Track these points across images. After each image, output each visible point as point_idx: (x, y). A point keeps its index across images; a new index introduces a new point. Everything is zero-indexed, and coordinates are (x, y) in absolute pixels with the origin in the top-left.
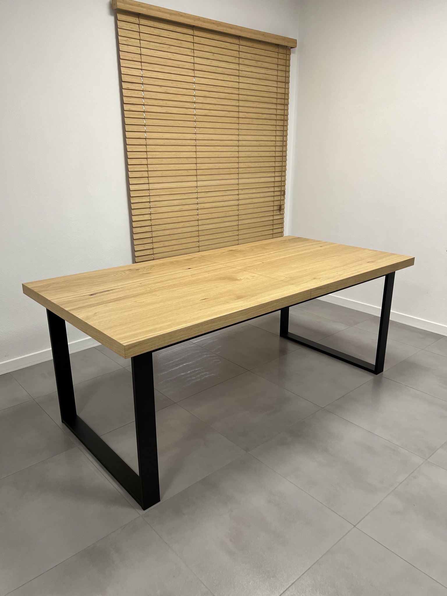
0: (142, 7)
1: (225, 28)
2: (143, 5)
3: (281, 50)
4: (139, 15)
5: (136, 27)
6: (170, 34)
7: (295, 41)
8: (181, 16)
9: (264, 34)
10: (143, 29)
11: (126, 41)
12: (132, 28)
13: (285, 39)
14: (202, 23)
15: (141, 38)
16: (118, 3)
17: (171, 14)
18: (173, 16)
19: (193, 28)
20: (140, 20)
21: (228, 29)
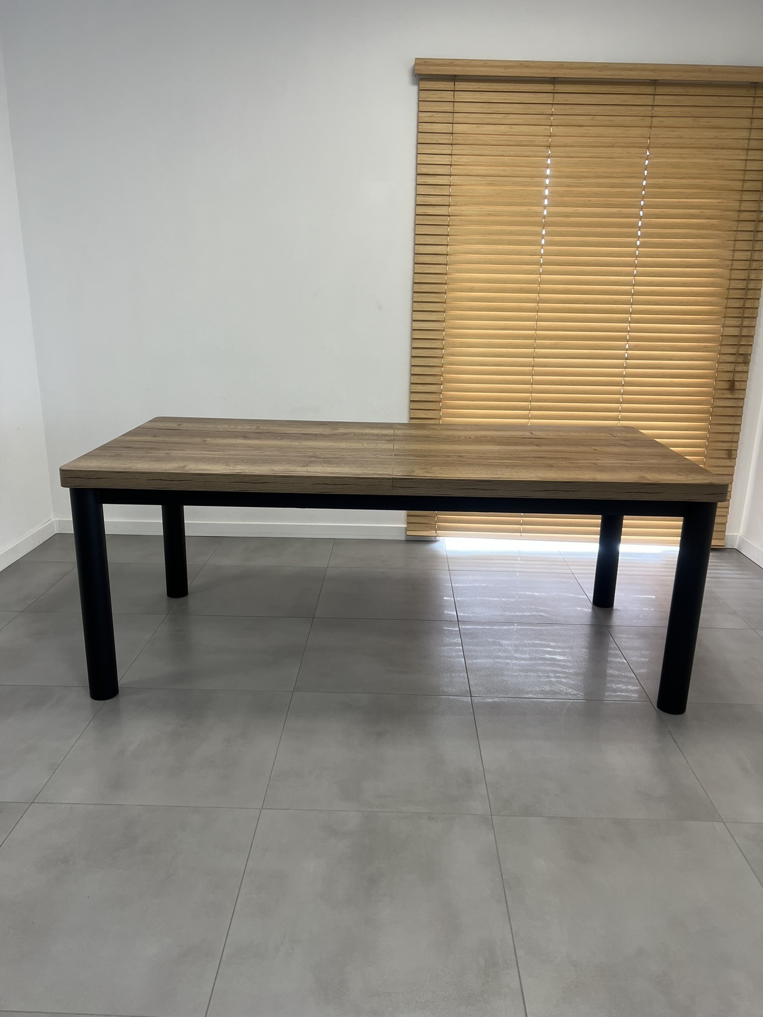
0: (455, 65)
1: (617, 72)
3: (761, 92)
4: (454, 78)
5: (449, 96)
6: (508, 96)
8: (527, 67)
9: (710, 69)
10: (460, 96)
11: (430, 117)
12: (440, 98)
14: (568, 71)
15: (456, 110)
16: (417, 67)
17: (506, 67)
18: (511, 70)
19: (554, 81)
20: (456, 83)
21: (623, 73)
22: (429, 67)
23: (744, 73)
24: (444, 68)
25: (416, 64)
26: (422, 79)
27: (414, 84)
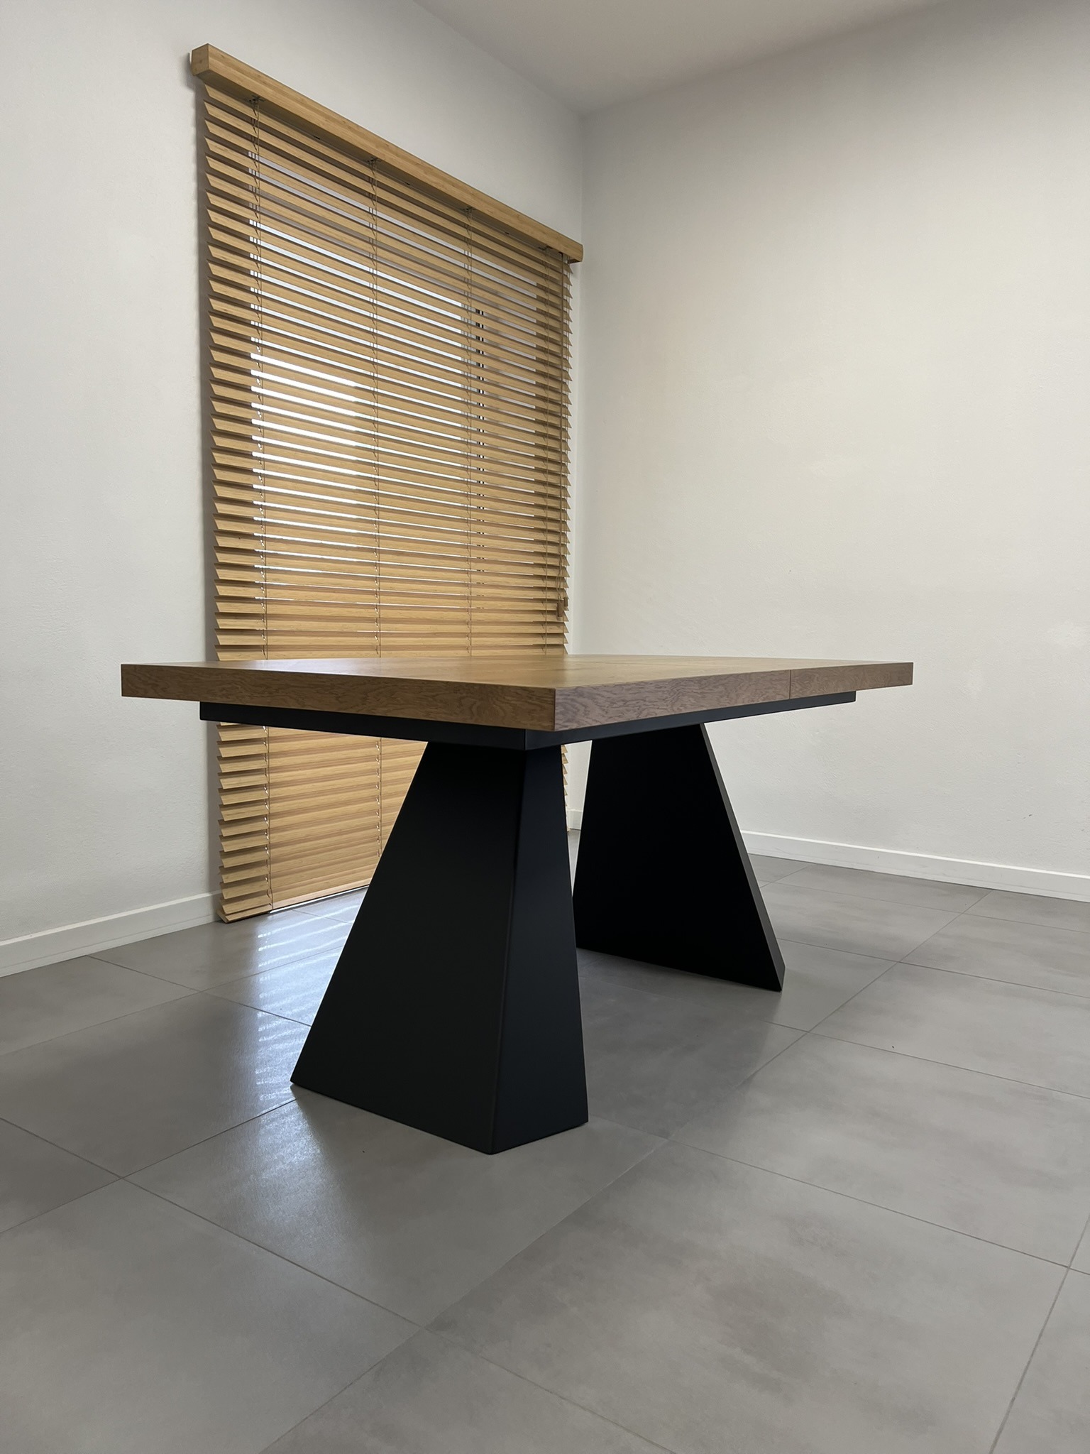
0: (264, 83)
1: (441, 182)
2: (268, 81)
5: (247, 127)
7: (579, 248)
8: (350, 128)
9: (519, 216)
12: (238, 125)
13: (559, 237)
14: (394, 157)
16: (211, 60)
18: (332, 124)
19: (372, 161)
21: (446, 185)
22: (228, 67)
23: (544, 233)
24: (247, 78)
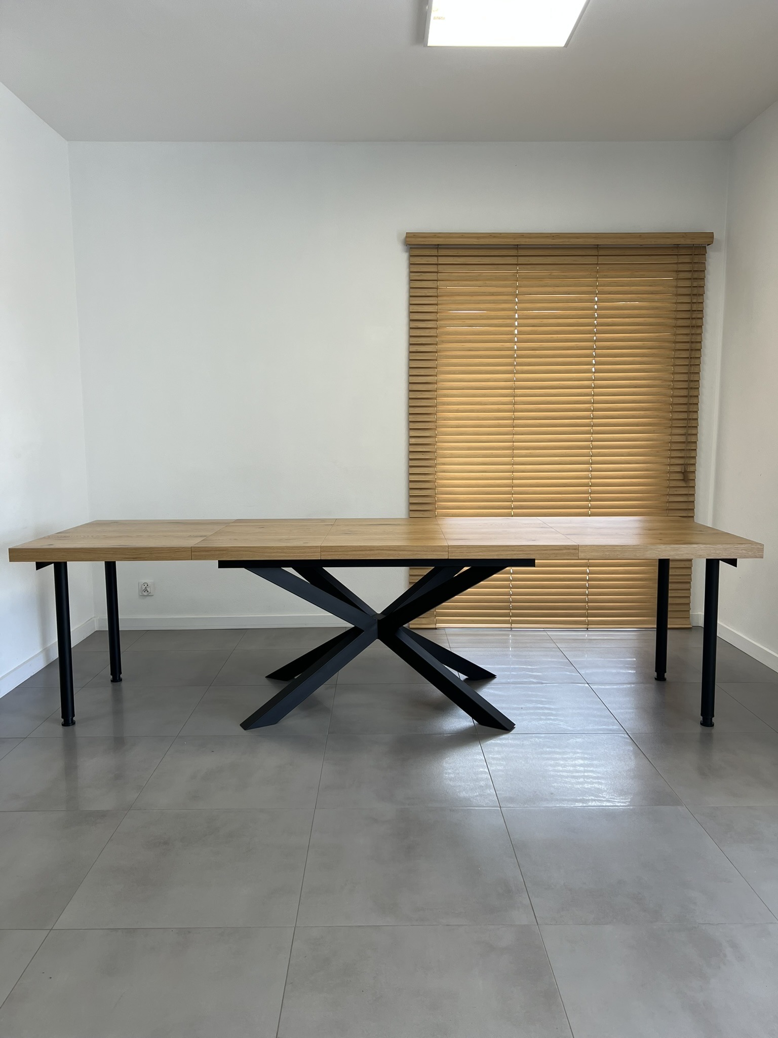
0: (438, 237)
1: (567, 240)
2: (440, 235)
3: (683, 252)
4: (437, 247)
5: (434, 260)
6: (482, 259)
7: (710, 236)
8: (494, 237)
9: (640, 236)
10: (442, 260)
11: (419, 276)
12: (427, 261)
13: (685, 235)
14: (527, 240)
16: (408, 239)
17: (478, 238)
18: (482, 240)
19: (517, 247)
20: (439, 250)
21: (572, 240)
22: (417, 239)
23: (668, 238)
24: (428, 239)
25: (407, 237)
26: (411, 248)
27: (406, 252)
